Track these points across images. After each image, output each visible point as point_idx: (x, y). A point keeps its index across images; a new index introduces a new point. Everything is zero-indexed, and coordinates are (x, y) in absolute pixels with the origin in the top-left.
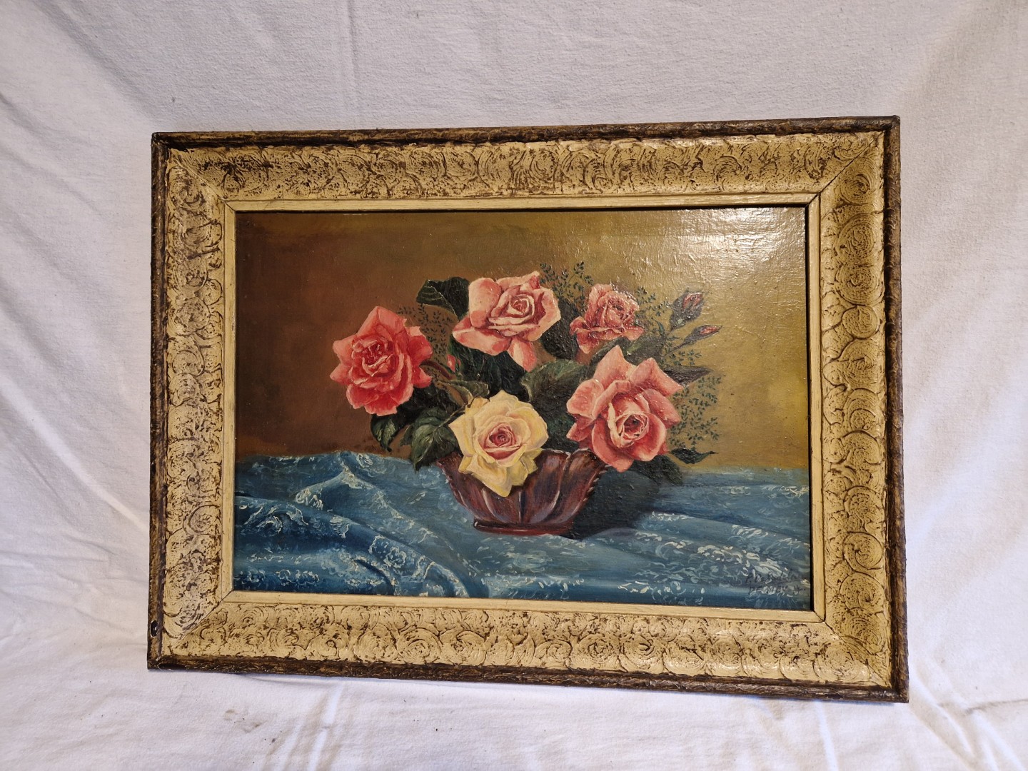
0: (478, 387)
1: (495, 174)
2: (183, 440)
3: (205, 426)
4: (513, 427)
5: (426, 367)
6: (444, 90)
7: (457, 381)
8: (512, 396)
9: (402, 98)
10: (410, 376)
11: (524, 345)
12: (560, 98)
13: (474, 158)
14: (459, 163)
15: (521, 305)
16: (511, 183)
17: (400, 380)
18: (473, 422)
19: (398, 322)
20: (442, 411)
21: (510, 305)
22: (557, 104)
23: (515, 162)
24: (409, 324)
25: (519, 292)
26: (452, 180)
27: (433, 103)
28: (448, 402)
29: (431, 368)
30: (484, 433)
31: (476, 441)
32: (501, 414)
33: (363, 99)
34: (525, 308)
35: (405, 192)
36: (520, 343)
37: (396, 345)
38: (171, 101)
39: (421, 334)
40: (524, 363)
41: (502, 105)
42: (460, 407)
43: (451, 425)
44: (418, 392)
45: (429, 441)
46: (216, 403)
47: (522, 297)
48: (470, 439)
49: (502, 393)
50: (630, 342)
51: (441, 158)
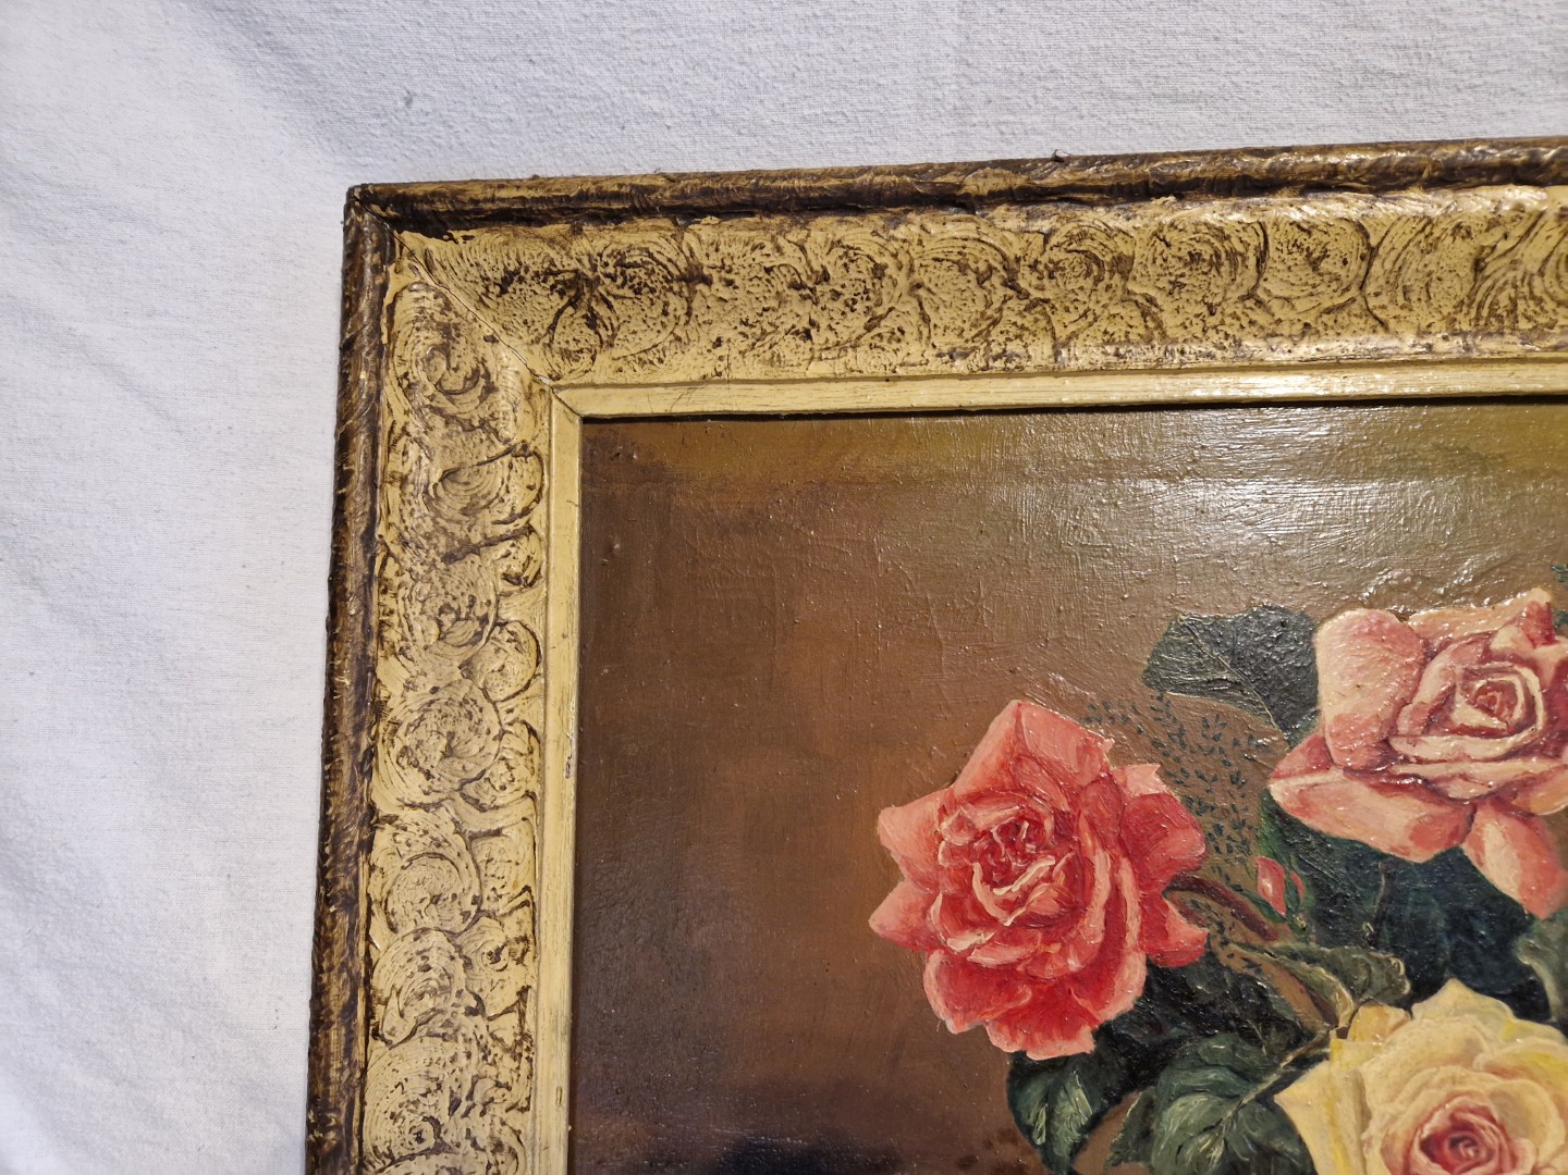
0: (1367, 966)
1: (1417, 287)
2: (412, 1157)
3: (477, 1097)
4: (1501, 1107)
5: (1187, 896)
6: (1230, 47)
7: (1297, 946)
8: (1490, 1001)
9: (1095, 76)
10: (1133, 925)
11: (1522, 830)
13: (1367, 236)
14: (1309, 254)
15: (1498, 695)
16: (1460, 317)
17: (1099, 939)
18: (1359, 1087)
19: (1086, 749)
20: (1247, 1047)
21: (1460, 700)
23: (1503, 246)
24: (1121, 755)
25: (1488, 655)
26: (1268, 311)
27: (1187, 90)
28: (1269, 1017)
29: (1202, 900)
30: (1401, 1128)
31: (1374, 1156)
32: (1455, 1060)
33: (973, 83)
34: (1512, 707)
35: (1110, 349)
36: (1507, 823)
37: (1083, 824)
38: (401, 104)
39: (1164, 788)
40: (1523, 888)
41: (1400, 90)
42: (1311, 1035)
43: (1281, 1098)
44: (1164, 982)
45: (1208, 1150)
46: (513, 1018)
47: (1502, 671)
48: (1352, 1148)
49: (1453, 992)
51: (1254, 241)
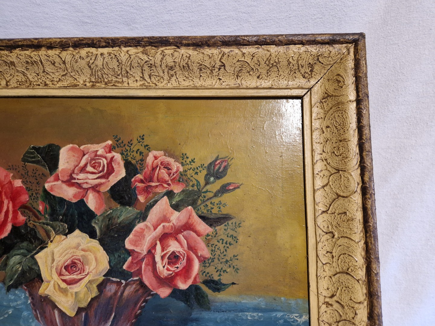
0: (59, 226)
1: (79, 71)
4: (83, 259)
5: (23, 210)
6: (51, 16)
7: (45, 221)
8: (85, 234)
9: (23, 21)
10: (10, 216)
11: (97, 195)
12: (131, 23)
15: (97, 164)
16: (92, 78)
17: (3, 220)
18: (53, 254)
19: (6, 176)
20: (31, 245)
21: (89, 165)
22: (129, 27)
23: (91, 62)
24: (14, 177)
25: (96, 155)
26: (50, 75)
27: (44, 25)
28: (36, 237)
29: (26, 211)
30: (60, 264)
31: (54, 270)
32: (75, 248)
34: (99, 167)
35: (18, 83)
36: (94, 193)
37: (3, 193)
39: (22, 185)
40: (95, 208)
41: (92, 27)
42: (45, 242)
43: (36, 256)
44: (15, 229)
45: (19, 268)
47: (98, 159)
48: (49, 268)
49: (77, 232)
50: (175, 193)
51: (38, 59)
